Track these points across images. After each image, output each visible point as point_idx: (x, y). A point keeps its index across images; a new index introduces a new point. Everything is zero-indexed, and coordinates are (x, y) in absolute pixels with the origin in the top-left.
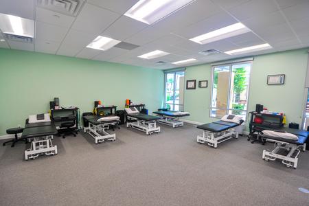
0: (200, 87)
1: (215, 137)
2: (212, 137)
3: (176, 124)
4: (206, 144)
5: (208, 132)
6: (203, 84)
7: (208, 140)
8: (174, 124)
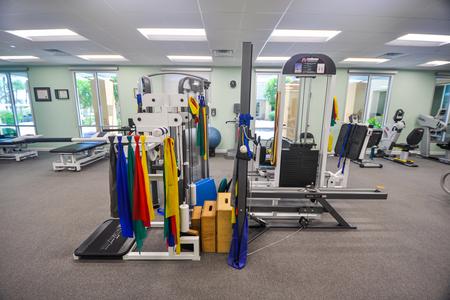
0: (57, 97)
1: (78, 159)
2: (73, 159)
3: (21, 155)
4: (66, 170)
5: (67, 155)
6: (63, 94)
7: (68, 165)
8: (18, 156)
